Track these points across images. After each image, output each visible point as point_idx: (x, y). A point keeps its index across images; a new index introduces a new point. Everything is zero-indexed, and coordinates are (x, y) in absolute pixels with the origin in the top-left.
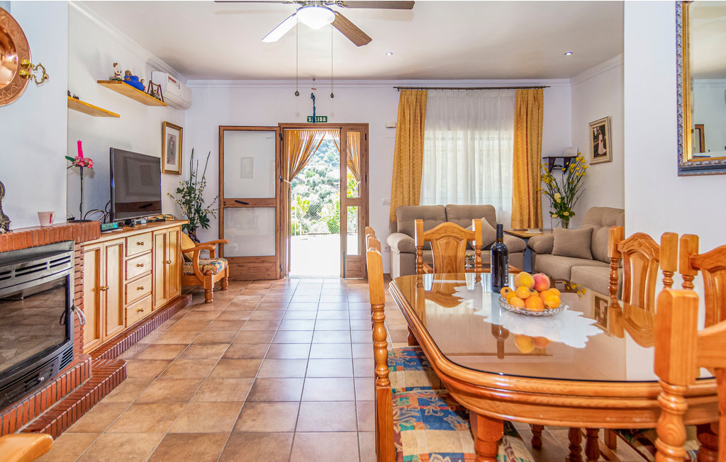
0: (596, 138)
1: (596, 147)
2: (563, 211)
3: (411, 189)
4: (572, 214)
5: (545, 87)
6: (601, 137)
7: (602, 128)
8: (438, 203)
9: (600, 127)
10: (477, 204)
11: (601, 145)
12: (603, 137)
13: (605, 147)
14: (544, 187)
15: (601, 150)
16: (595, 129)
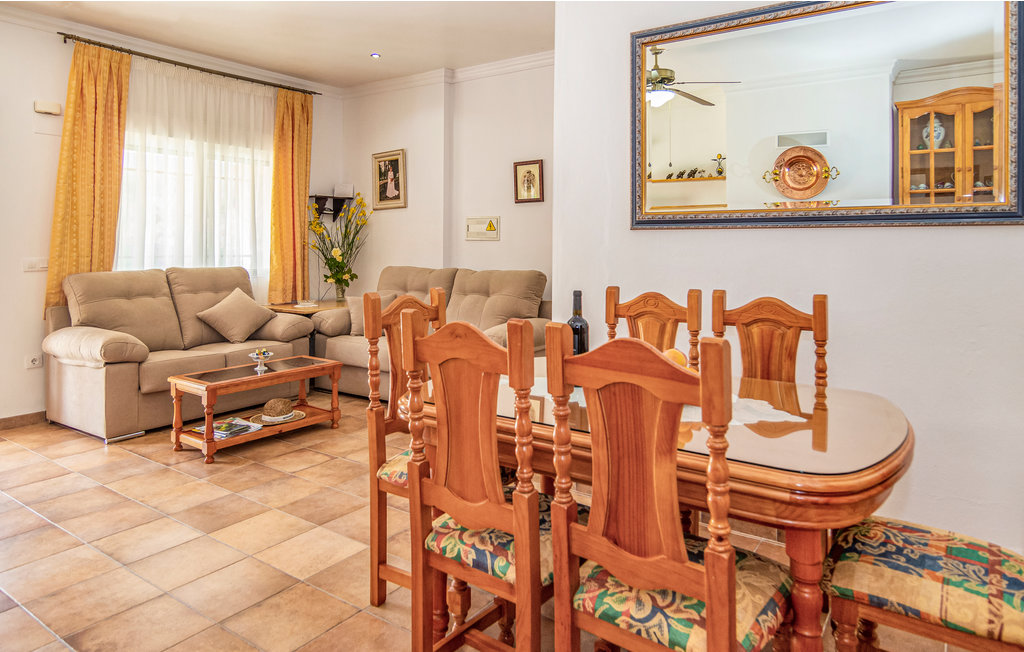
0: (382, 175)
1: (383, 188)
2: (340, 273)
3: (96, 240)
4: (353, 277)
5: (315, 93)
6: (391, 174)
7: (394, 164)
8: (148, 266)
9: (391, 161)
10: (217, 265)
11: (391, 186)
12: (395, 175)
13: (397, 187)
14: (313, 240)
15: (391, 191)
16: (382, 164)
